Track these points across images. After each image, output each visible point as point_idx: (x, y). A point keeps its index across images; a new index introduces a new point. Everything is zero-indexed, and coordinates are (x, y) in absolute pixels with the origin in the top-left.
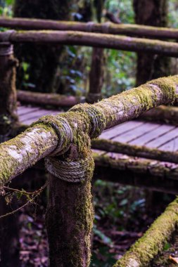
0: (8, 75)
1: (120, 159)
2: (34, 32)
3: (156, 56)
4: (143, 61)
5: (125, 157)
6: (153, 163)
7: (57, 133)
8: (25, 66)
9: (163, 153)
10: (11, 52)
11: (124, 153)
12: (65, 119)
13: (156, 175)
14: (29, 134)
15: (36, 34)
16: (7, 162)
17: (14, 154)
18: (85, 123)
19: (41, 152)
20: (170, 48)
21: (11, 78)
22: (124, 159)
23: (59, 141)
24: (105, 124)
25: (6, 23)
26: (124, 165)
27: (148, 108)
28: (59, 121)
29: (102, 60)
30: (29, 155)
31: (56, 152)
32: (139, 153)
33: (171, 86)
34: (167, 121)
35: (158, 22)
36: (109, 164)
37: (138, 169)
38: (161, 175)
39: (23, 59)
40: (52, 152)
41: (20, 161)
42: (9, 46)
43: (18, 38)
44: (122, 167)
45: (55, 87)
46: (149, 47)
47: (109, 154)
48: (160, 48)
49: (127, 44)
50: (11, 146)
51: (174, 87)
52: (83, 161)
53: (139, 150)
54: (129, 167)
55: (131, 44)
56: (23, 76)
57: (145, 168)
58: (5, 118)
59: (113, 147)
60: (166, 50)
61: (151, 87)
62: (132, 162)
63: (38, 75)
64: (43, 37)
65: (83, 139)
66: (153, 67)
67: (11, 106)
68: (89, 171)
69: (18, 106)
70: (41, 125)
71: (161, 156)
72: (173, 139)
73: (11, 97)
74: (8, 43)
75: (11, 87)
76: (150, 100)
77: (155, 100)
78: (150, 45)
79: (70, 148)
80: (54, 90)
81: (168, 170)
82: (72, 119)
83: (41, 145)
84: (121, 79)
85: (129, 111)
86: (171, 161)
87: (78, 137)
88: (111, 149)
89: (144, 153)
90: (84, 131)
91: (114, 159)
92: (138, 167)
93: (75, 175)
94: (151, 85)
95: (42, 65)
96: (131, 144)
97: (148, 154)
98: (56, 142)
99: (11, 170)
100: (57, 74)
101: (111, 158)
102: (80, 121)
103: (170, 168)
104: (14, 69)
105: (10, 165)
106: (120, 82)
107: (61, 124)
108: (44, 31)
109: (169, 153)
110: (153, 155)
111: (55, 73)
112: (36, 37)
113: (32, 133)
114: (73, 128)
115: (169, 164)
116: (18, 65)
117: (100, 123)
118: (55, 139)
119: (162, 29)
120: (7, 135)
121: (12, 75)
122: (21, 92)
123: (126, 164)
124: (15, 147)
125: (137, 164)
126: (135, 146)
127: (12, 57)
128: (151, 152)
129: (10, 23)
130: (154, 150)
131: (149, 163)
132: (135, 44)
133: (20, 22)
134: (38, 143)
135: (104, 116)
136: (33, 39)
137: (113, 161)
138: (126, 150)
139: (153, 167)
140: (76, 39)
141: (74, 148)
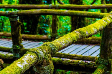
0: (18, 29)
1: (66, 61)
2: (27, 10)
3: (78, 17)
4: (74, 19)
5: (68, 59)
6: (80, 61)
7: (37, 55)
8: (25, 24)
9: (84, 57)
10: (18, 19)
11: (68, 58)
12: (40, 49)
13: (82, 66)
14: (25, 57)
15: (28, 12)
16: (17, 69)
17: (20, 66)
18: (49, 50)
19: (31, 64)
20: (84, 14)
21: (19, 30)
22: (68, 60)
23: (38, 59)
24: (57, 50)
25: (16, 7)
26: (68, 63)
27: (75, 42)
28: (38, 50)
29: (56, 20)
30: (26, 65)
31: (37, 63)
32: (74, 58)
33: (84, 31)
34: (85, 43)
35: (79, 2)
36: (62, 63)
37: (74, 64)
38: (84, 66)
39: (24, 21)
40: (36, 63)
41: (22, 68)
42: (17, 17)
43: (21, 13)
44: (67, 64)
45: (38, 32)
46: (75, 14)
47: (62, 59)
48: (80, 14)
49: (66, 13)
50: (18, 63)
51: (86, 32)
52: (49, 66)
53: (74, 56)
54: (70, 63)
55: (68, 13)
56: (24, 28)
57: (77, 63)
58: (17, 46)
59: (63, 56)
60: (82, 15)
61: (76, 33)
62: (72, 61)
63: (30, 27)
64: (31, 13)
65: (48, 57)
66: (78, 21)
67: (19, 41)
68: (52, 70)
69: (23, 41)
70: (30, 53)
71: (83, 59)
72: (88, 51)
73: (19, 38)
74: (16, 16)
75: (19, 34)
76: (75, 38)
77: (78, 38)
78: (76, 13)
79: (43, 61)
80: (37, 33)
81: (86, 64)
82: (43, 49)
83: (31, 61)
84: (65, 26)
85: (67, 43)
86: (88, 60)
87: (46, 56)
88: (62, 57)
89: (76, 58)
90: (49, 54)
91: (64, 60)
92: (74, 63)
93: (46, 72)
94: (76, 32)
95: (32, 23)
96: (71, 54)
97: (78, 58)
98: (37, 59)
99: (19, 72)
100: (38, 26)
101: (62, 60)
102: (47, 50)
103: (87, 63)
104: (20, 26)
105: (18, 71)
106: (65, 27)
107: (39, 51)
108: (31, 10)
109: (86, 57)
110: (80, 58)
111: (37, 26)
112: (28, 13)
113: (27, 56)
114: (44, 52)
115: (87, 61)
116: (21, 24)
117: (55, 50)
118: (36, 58)
119: (81, 5)
120: (19, 53)
121: (19, 29)
122: (23, 35)
123: (69, 62)
124: (20, 63)
125: (73, 62)
126: (72, 55)
127: (19, 21)
128: (79, 57)
129: (17, 7)
130: (80, 56)
131: (78, 61)
132: (69, 13)
133: (21, 6)
134: (29, 60)
135: (57, 46)
136: (27, 13)
137: (63, 61)
138: (69, 57)
139: (80, 63)
140: (45, 12)
141: (45, 61)
